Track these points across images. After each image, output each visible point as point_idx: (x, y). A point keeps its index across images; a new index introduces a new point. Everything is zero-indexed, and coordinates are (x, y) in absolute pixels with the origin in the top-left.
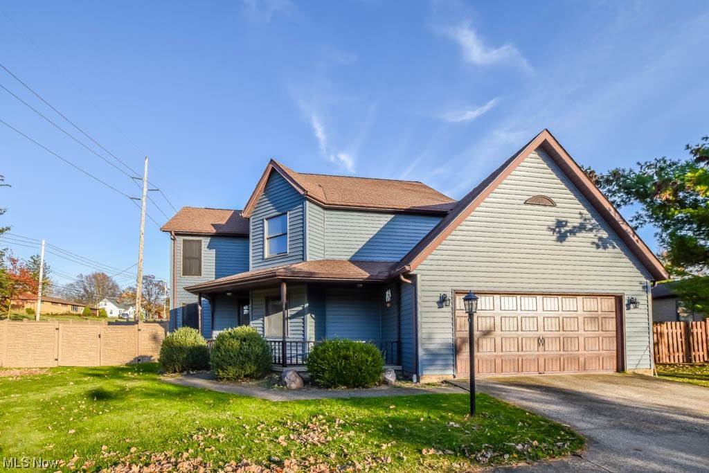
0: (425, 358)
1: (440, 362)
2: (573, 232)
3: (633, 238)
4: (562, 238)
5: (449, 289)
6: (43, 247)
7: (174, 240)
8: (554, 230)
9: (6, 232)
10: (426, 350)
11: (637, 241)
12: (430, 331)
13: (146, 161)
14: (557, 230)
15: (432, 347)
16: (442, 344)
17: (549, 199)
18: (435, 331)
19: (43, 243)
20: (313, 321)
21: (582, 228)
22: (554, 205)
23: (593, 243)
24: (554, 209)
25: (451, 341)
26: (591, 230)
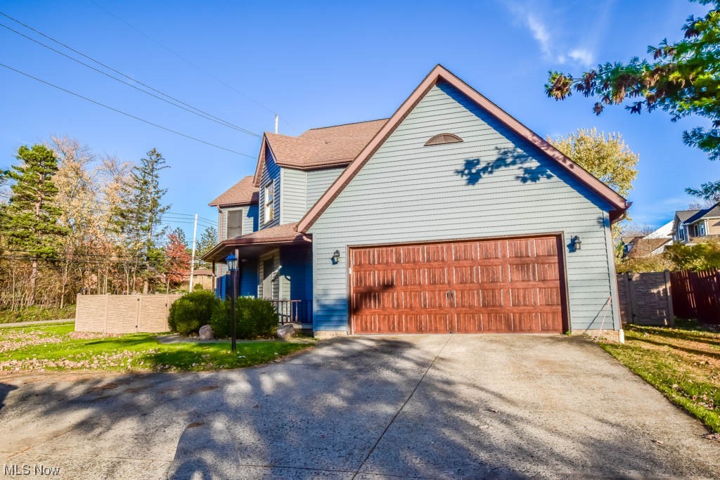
0: (320, 313)
1: (335, 318)
2: (487, 169)
3: (563, 164)
4: (473, 179)
5: (344, 245)
6: (196, 221)
7: (220, 212)
8: (462, 173)
9: (167, 211)
10: (323, 306)
11: (571, 166)
12: (326, 287)
13: (277, 119)
14: (466, 172)
15: (327, 303)
16: (338, 300)
17: (453, 136)
18: (331, 287)
19: (196, 218)
20: (289, 282)
21: (500, 163)
22: (460, 141)
23: (518, 178)
24: (459, 145)
25: (345, 296)
26: (514, 163)
